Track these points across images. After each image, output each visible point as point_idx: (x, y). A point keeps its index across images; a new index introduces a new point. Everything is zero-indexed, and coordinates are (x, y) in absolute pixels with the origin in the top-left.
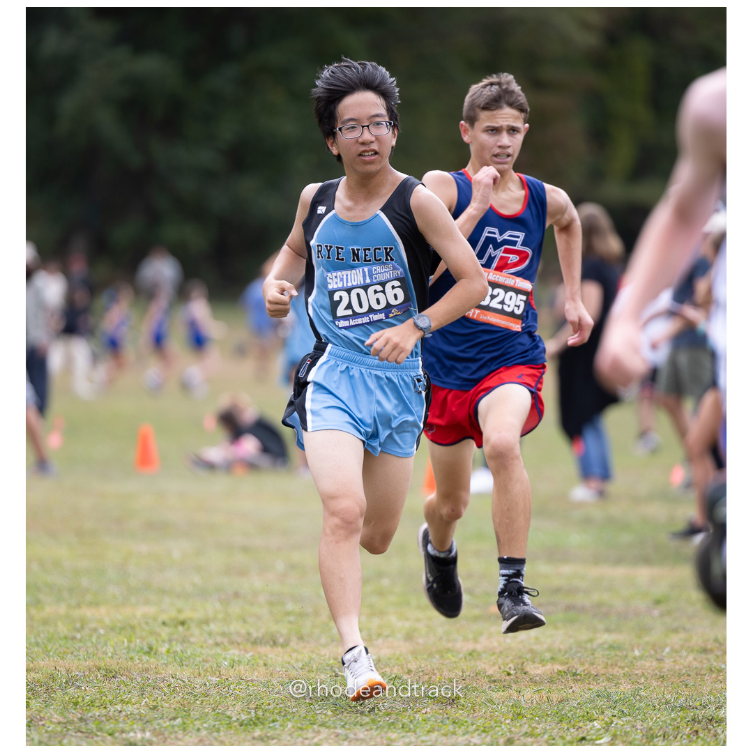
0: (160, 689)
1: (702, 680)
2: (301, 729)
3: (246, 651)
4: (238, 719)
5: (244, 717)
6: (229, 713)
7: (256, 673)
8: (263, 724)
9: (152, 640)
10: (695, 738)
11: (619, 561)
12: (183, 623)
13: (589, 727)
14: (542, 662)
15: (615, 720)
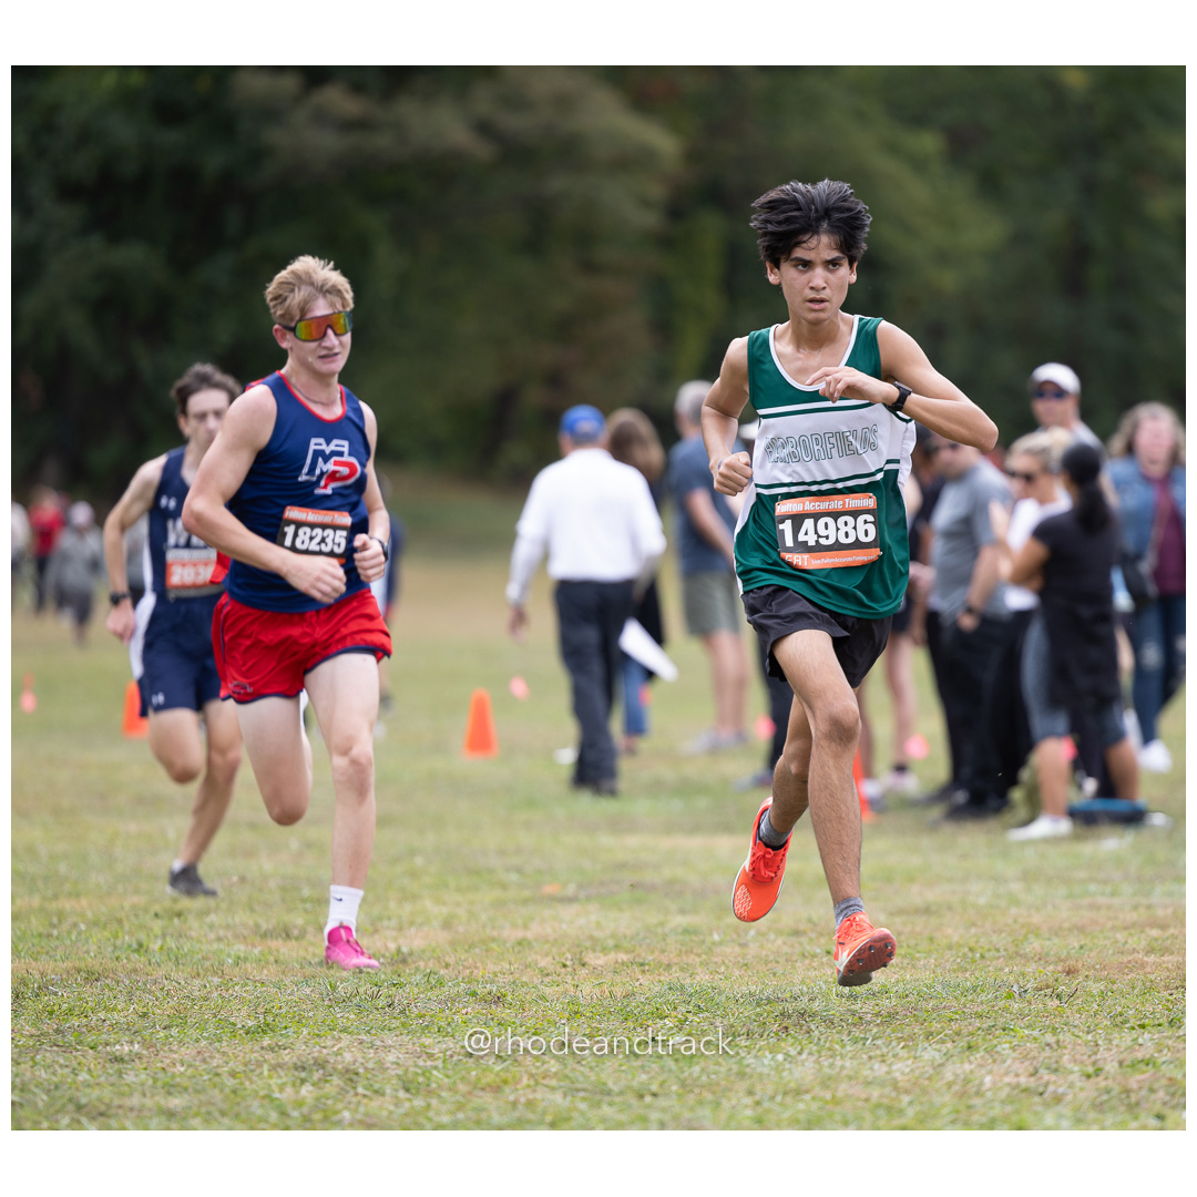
0: (150, 992)
1: (793, 967)
2: (318, 1035)
3: (254, 946)
4: (244, 1026)
5: (250, 1023)
6: (232, 1020)
7: (265, 972)
8: (273, 1031)
9: (142, 936)
10: (784, 1035)
11: (695, 829)
12: (179, 915)
13: (659, 1025)
14: (604, 950)
15: (690, 1017)
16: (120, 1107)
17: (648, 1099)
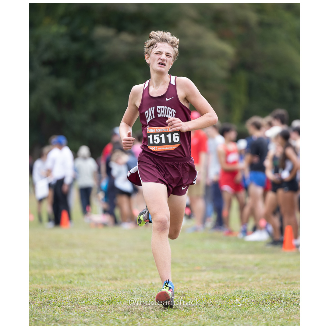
1: (275, 287)
3: (106, 282)
4: (105, 301)
6: (102, 299)
7: (111, 288)
8: (115, 302)
9: (71, 279)
11: (242, 252)
12: (82, 274)
14: (215, 283)
15: (244, 299)
16: (69, 321)
17: (232, 319)
